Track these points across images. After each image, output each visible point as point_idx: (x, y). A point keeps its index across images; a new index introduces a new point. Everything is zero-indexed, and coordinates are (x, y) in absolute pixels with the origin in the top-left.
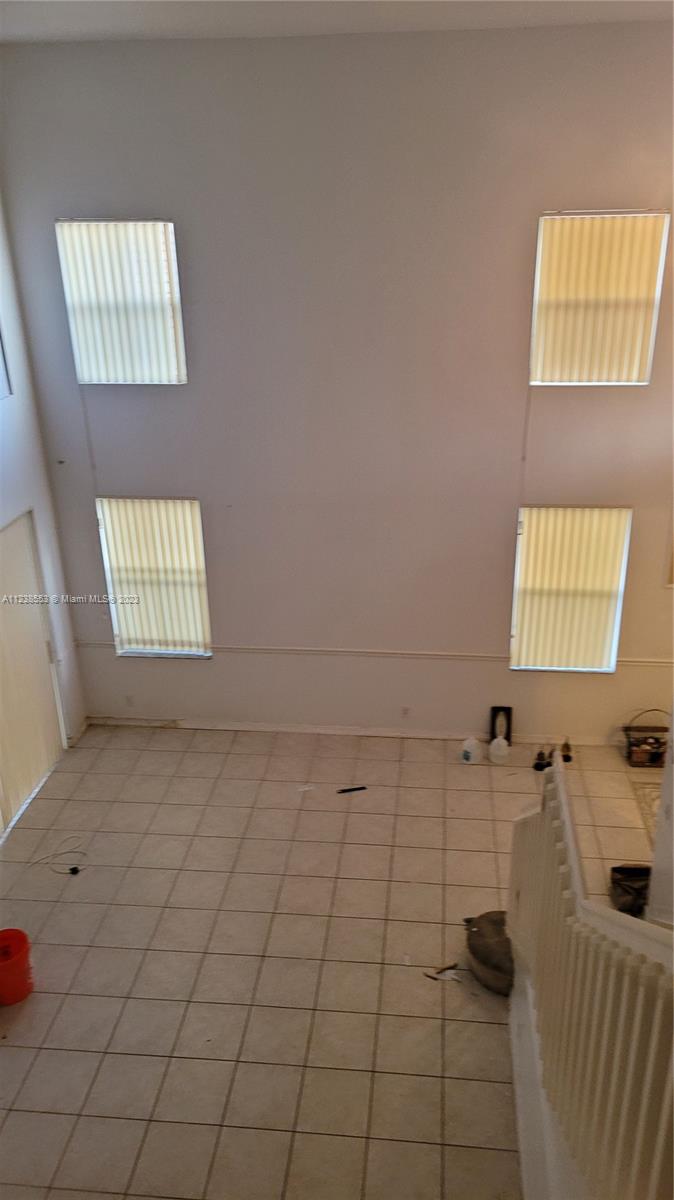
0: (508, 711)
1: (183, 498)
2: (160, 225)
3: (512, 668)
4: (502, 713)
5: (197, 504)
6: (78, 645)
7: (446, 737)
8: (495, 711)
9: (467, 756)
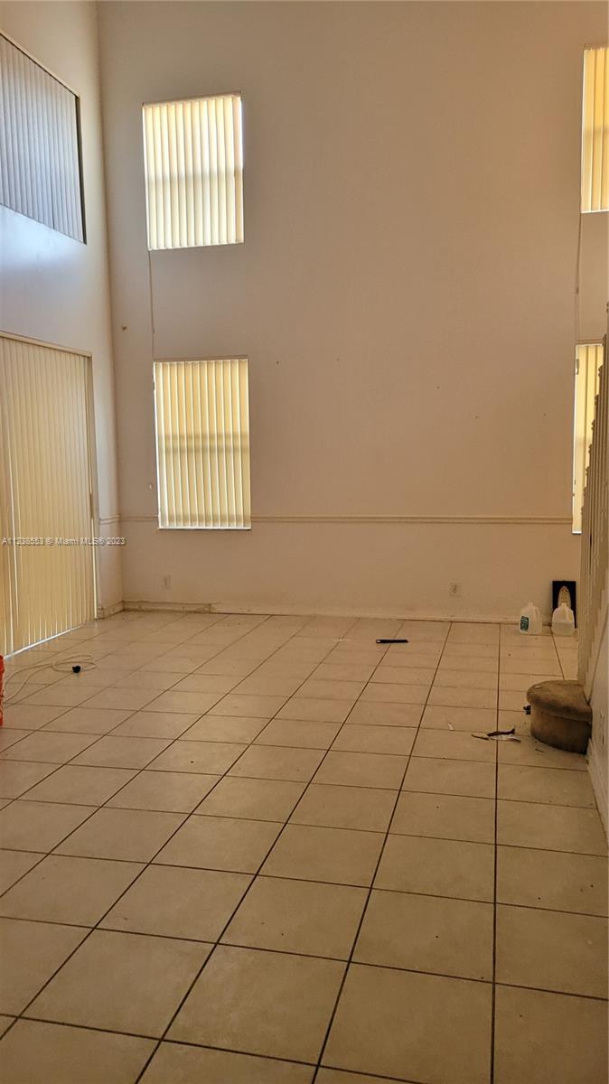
0: (571, 586)
1: (232, 357)
2: (229, 100)
3: (574, 532)
4: (564, 588)
5: (245, 362)
6: (122, 519)
7: (500, 620)
8: (557, 586)
9: (525, 624)
